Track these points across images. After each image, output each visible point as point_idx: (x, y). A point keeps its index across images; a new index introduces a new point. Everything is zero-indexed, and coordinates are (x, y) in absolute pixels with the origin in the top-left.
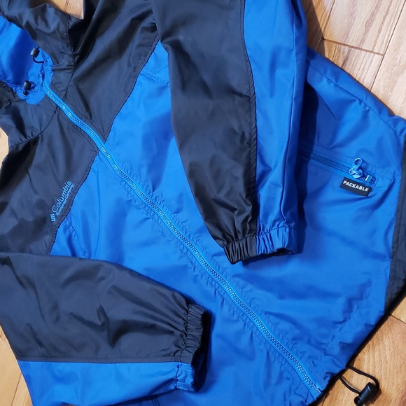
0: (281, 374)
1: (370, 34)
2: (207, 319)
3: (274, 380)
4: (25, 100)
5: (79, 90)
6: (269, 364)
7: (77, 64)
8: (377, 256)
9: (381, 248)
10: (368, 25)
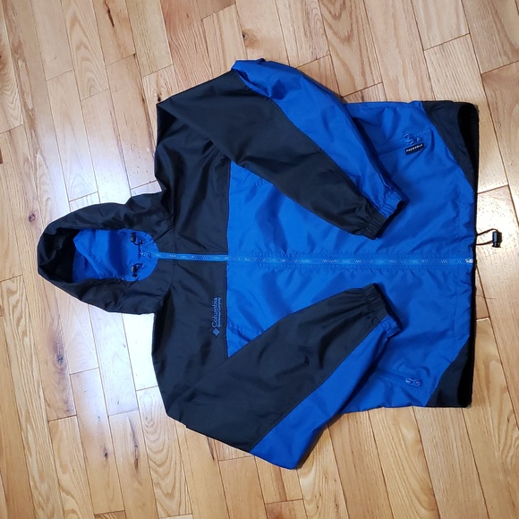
0: (444, 274)
1: (367, 78)
2: (378, 288)
3: (442, 280)
4: (137, 281)
5: (186, 238)
6: (433, 276)
7: (174, 223)
8: (451, 170)
9: (449, 164)
10: (363, 74)
